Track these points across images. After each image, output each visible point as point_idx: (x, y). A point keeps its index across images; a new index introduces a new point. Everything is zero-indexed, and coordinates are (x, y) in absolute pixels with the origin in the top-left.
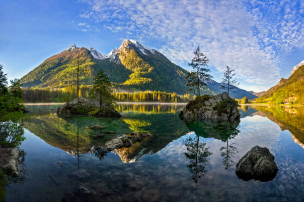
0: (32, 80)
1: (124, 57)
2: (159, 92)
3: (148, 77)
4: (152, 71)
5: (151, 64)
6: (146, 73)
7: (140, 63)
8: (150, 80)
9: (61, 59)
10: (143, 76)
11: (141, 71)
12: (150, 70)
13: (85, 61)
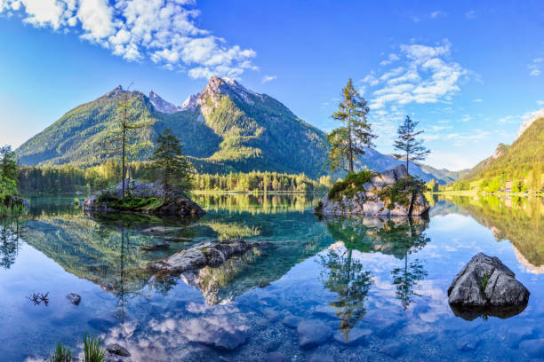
0: (41, 149)
1: (211, 110)
2: (274, 174)
3: (255, 146)
4: (263, 134)
5: (261, 122)
6: (251, 139)
7: (241, 119)
8: (258, 151)
9: (95, 112)
10: (246, 145)
11: (242, 134)
12: (259, 131)
13: (138, 116)
